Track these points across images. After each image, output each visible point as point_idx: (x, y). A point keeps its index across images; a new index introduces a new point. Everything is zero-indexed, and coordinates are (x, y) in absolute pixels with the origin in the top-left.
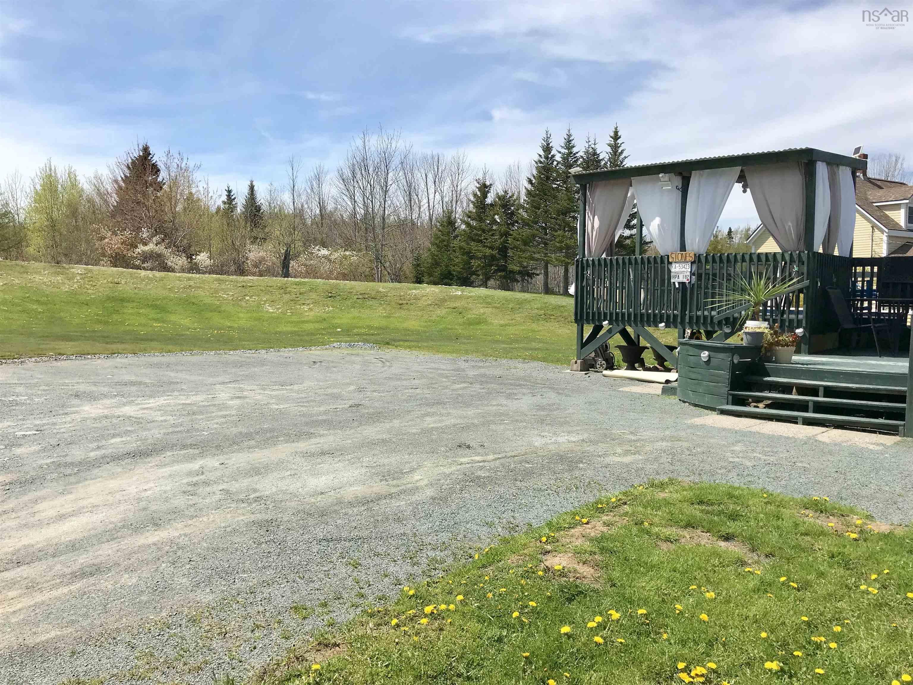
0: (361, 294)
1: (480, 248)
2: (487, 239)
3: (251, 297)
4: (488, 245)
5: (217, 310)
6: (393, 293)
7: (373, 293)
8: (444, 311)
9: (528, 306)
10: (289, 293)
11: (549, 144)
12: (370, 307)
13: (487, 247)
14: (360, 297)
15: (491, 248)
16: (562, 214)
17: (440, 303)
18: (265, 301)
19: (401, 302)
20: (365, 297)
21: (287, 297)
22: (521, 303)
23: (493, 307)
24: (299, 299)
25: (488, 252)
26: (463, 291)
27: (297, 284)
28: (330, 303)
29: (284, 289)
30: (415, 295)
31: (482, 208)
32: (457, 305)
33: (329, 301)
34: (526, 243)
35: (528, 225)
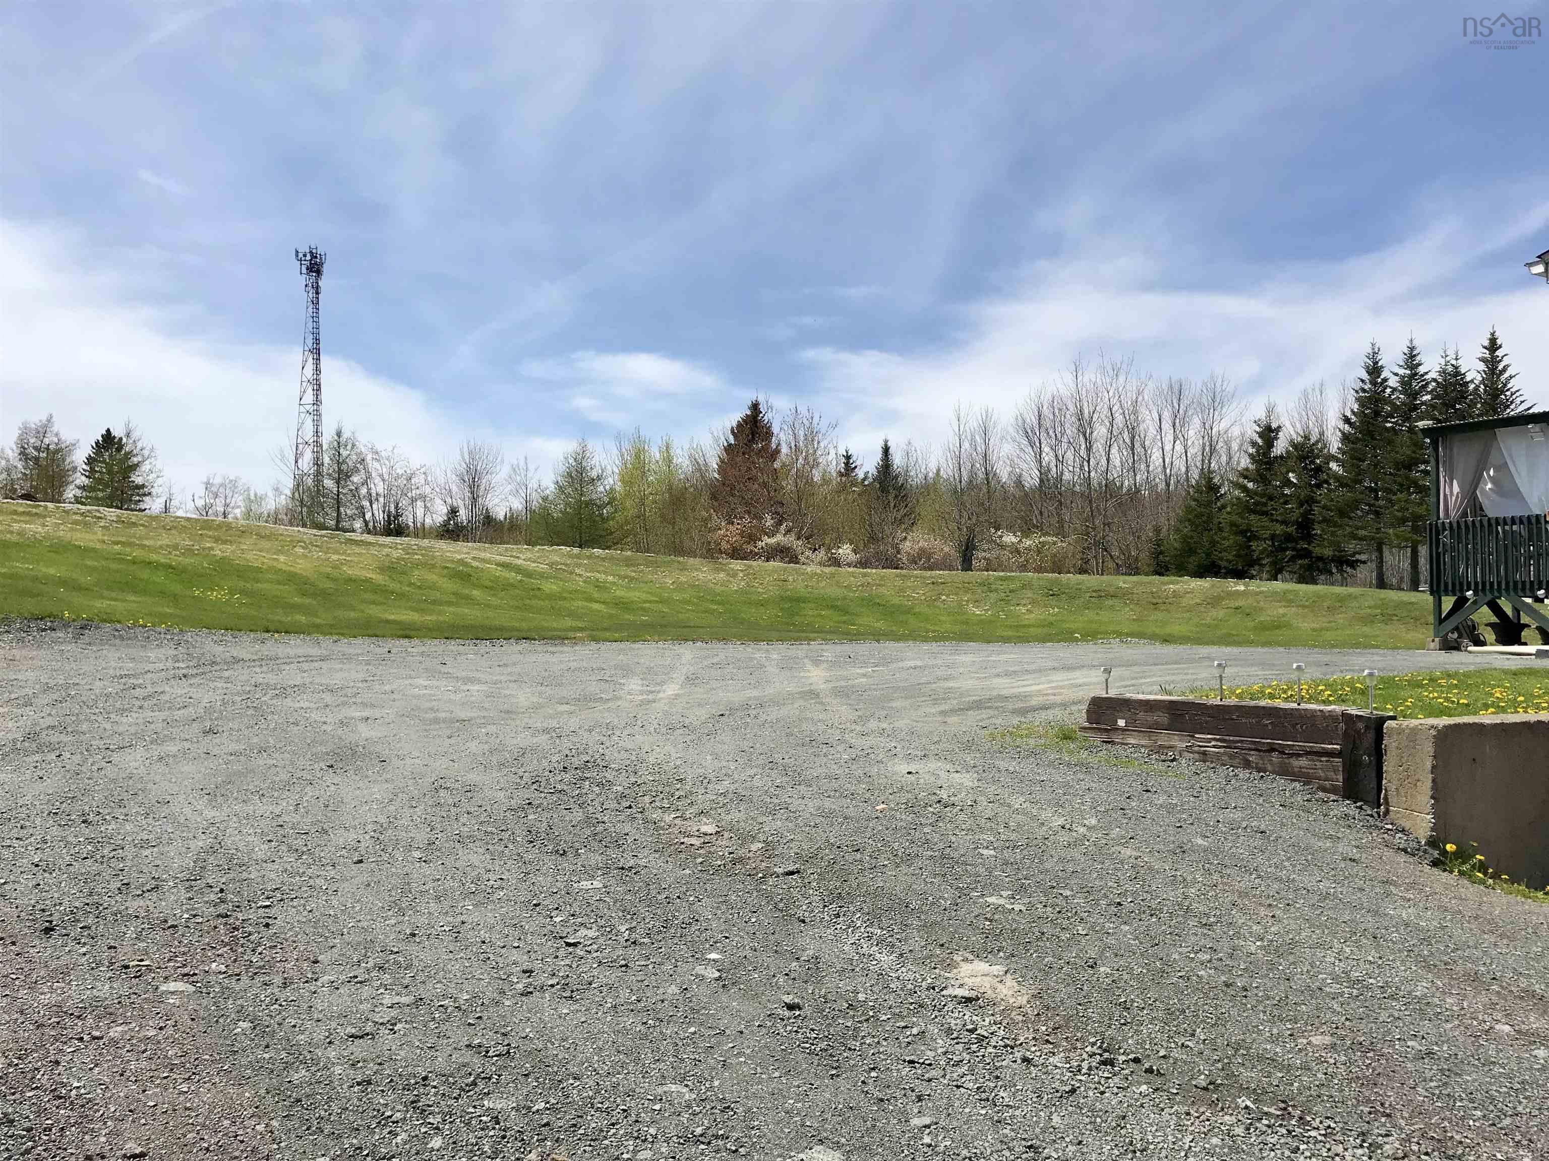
0: (1094, 591)
1: (1267, 524)
2: (1276, 510)
3: (948, 596)
4: (1279, 518)
5: (909, 611)
6: (1141, 589)
7: (1112, 590)
8: (1221, 613)
9: (1355, 604)
10: (996, 590)
11: (1377, 363)
12: (1112, 607)
13: (1277, 521)
14: (1094, 594)
15: (1284, 522)
16: (1405, 468)
17: (1214, 601)
18: (967, 601)
19: (1154, 601)
20: (1100, 595)
21: (993, 595)
22: (1342, 599)
23: (1298, 606)
24: (1010, 598)
25: (1279, 529)
26: (1246, 585)
27: (1002, 579)
28: (1054, 603)
29: (986, 585)
30: (1174, 591)
31: (1266, 463)
32: (1240, 604)
33: (1053, 601)
34: (1342, 513)
35: (1346, 485)
